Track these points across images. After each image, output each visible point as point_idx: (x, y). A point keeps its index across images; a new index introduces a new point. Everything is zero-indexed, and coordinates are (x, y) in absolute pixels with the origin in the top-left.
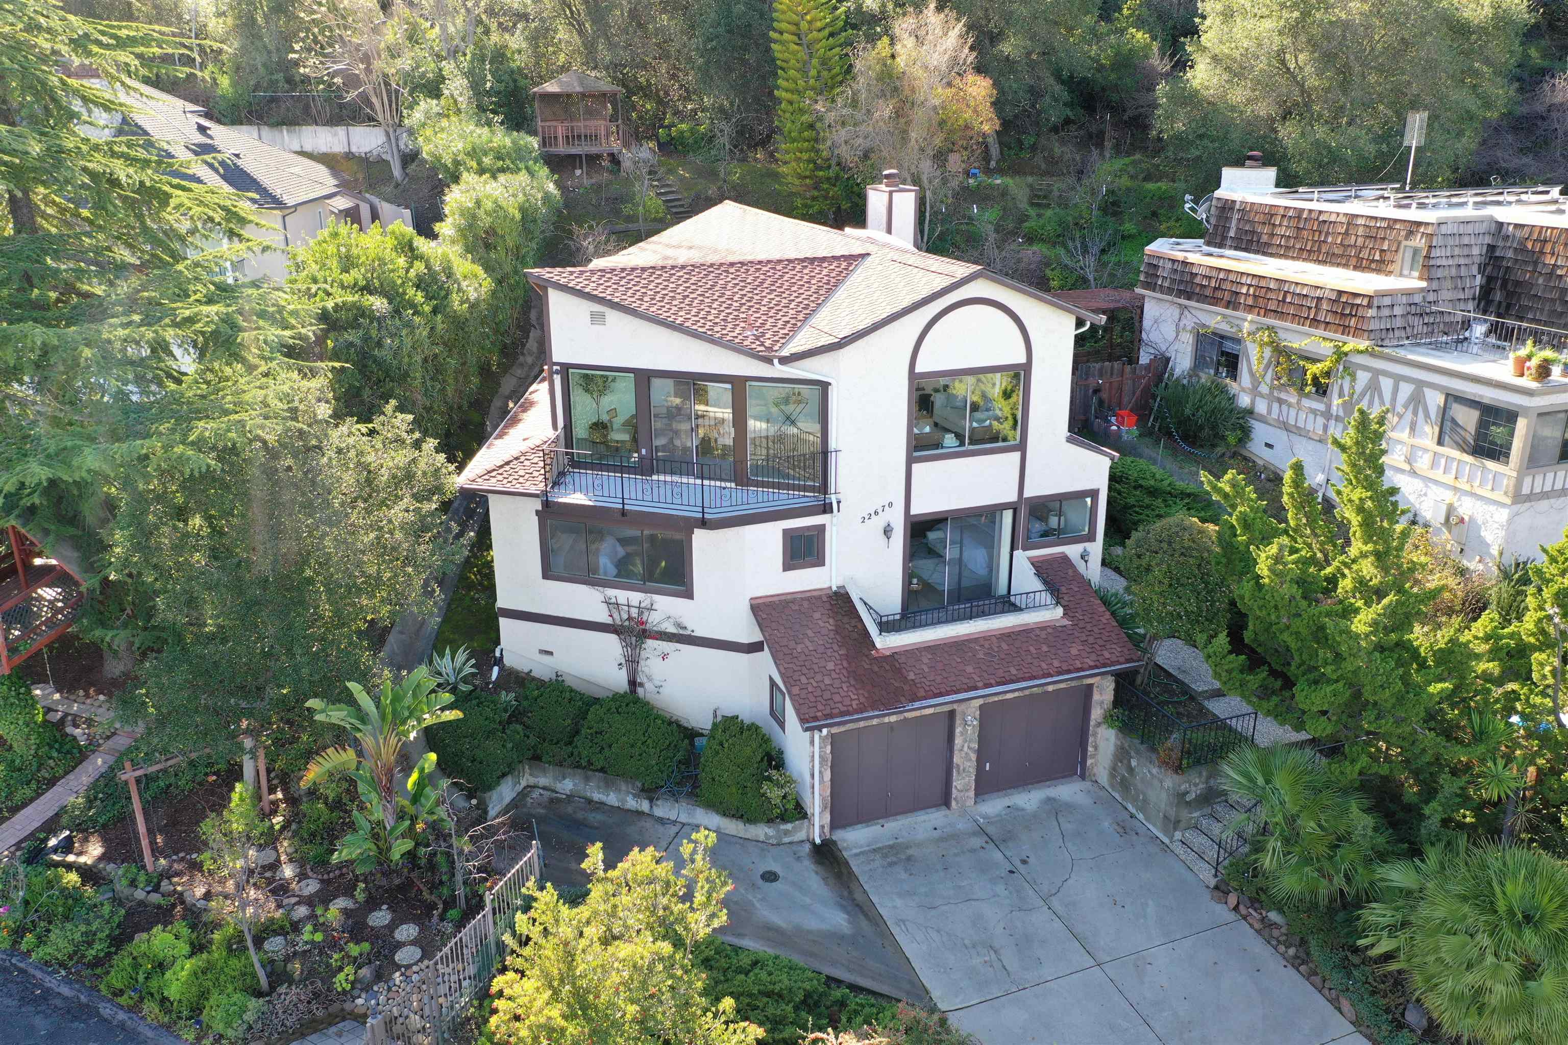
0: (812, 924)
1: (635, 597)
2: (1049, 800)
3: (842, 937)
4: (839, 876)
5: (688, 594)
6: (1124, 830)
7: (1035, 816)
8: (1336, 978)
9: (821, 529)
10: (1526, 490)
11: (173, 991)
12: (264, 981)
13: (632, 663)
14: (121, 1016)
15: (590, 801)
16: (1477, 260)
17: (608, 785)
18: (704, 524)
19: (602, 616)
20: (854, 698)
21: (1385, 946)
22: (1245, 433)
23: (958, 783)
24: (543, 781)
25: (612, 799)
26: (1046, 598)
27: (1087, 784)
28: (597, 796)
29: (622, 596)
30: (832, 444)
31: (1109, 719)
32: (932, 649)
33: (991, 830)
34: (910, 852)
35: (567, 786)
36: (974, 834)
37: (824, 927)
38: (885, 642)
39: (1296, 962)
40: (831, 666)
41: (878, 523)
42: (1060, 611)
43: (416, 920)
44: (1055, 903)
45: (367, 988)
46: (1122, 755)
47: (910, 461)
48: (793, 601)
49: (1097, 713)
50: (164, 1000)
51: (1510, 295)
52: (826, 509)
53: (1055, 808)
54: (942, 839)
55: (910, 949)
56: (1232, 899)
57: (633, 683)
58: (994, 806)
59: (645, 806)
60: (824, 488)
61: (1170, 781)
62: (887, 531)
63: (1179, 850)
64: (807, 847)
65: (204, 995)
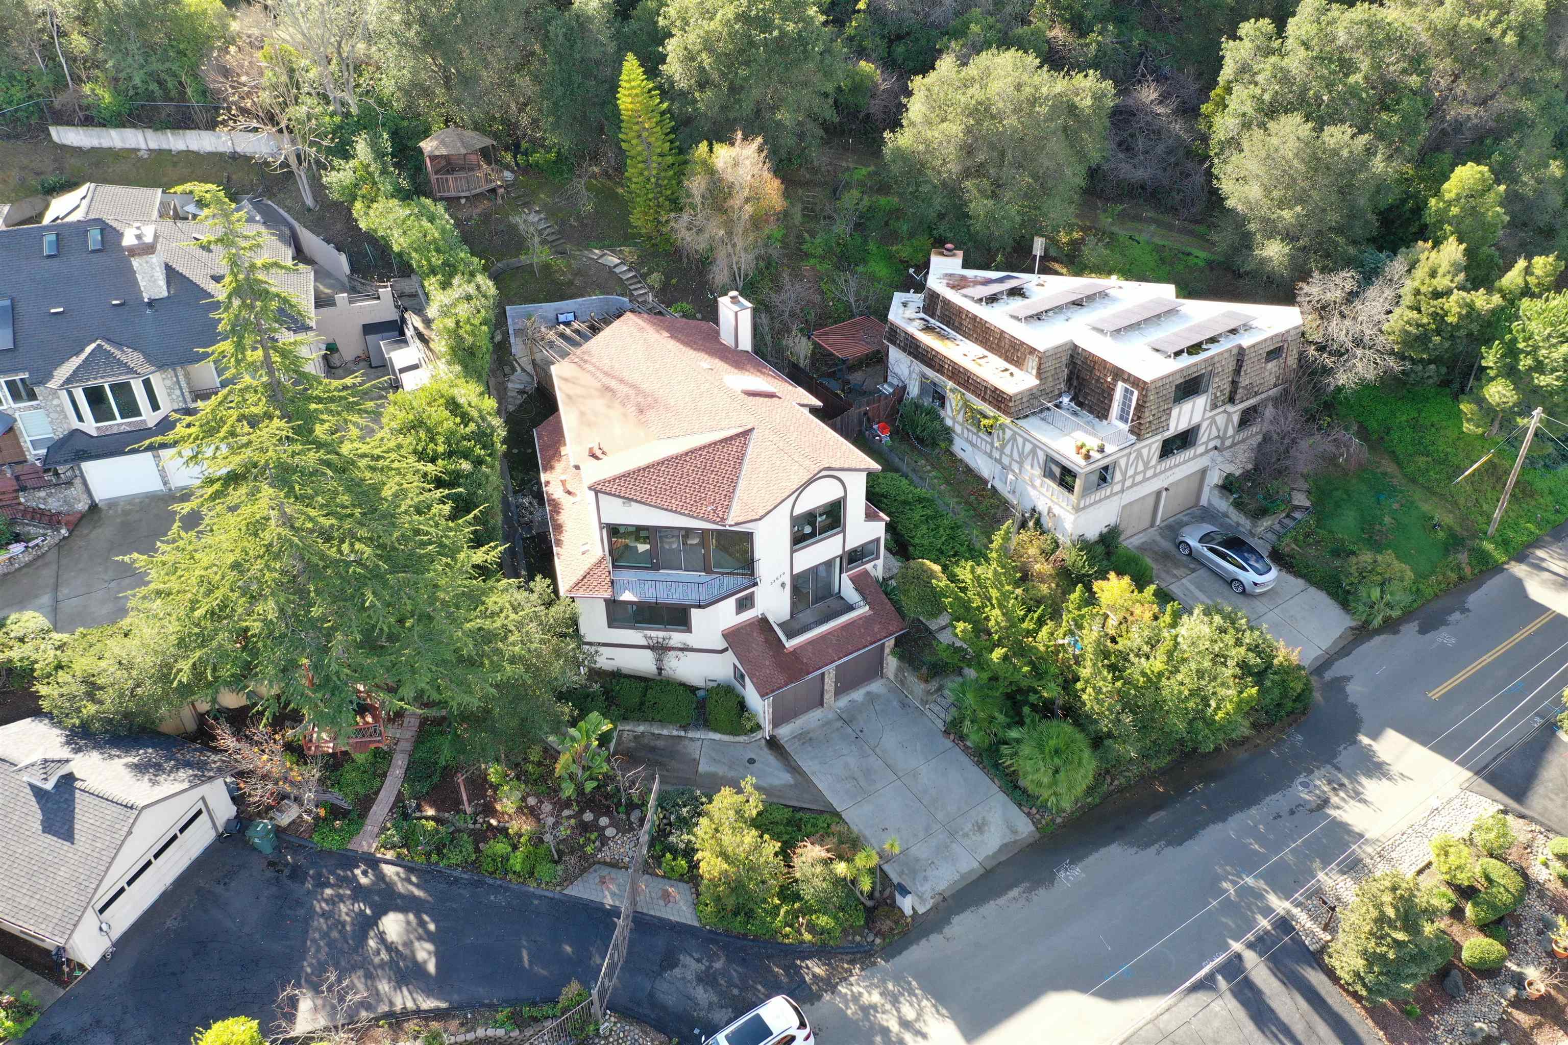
0: (776, 782)
1: (661, 634)
2: (868, 693)
3: (791, 786)
4: (782, 754)
5: (689, 630)
6: (904, 705)
7: (862, 704)
8: (993, 771)
9: (753, 593)
10: (1082, 505)
11: (518, 868)
12: (556, 857)
13: (659, 660)
14: (499, 882)
15: (653, 734)
16: (1064, 363)
17: (663, 727)
18: (700, 607)
19: (643, 642)
20: (781, 679)
21: (1009, 762)
22: (951, 441)
23: (826, 696)
24: (627, 728)
25: (665, 732)
26: (862, 603)
27: (884, 680)
28: (656, 732)
29: (654, 634)
30: (757, 555)
31: (893, 652)
32: (811, 642)
33: (844, 716)
34: (811, 735)
35: (641, 728)
36: (837, 720)
37: (783, 782)
38: (790, 644)
39: (978, 763)
40: (767, 663)
41: (779, 582)
42: (867, 607)
43: (605, 814)
44: (877, 750)
45: (600, 850)
46: (899, 670)
47: (793, 552)
48: (742, 628)
49: (887, 650)
50: (515, 872)
51: (1080, 384)
52: (755, 584)
53: (871, 698)
54: (823, 726)
55: (820, 786)
56: (952, 737)
57: (660, 670)
58: (843, 702)
59: (682, 733)
60: (753, 574)
61: (922, 686)
62: (783, 585)
63: (928, 713)
64: (763, 741)
65: (534, 867)
